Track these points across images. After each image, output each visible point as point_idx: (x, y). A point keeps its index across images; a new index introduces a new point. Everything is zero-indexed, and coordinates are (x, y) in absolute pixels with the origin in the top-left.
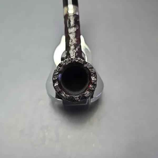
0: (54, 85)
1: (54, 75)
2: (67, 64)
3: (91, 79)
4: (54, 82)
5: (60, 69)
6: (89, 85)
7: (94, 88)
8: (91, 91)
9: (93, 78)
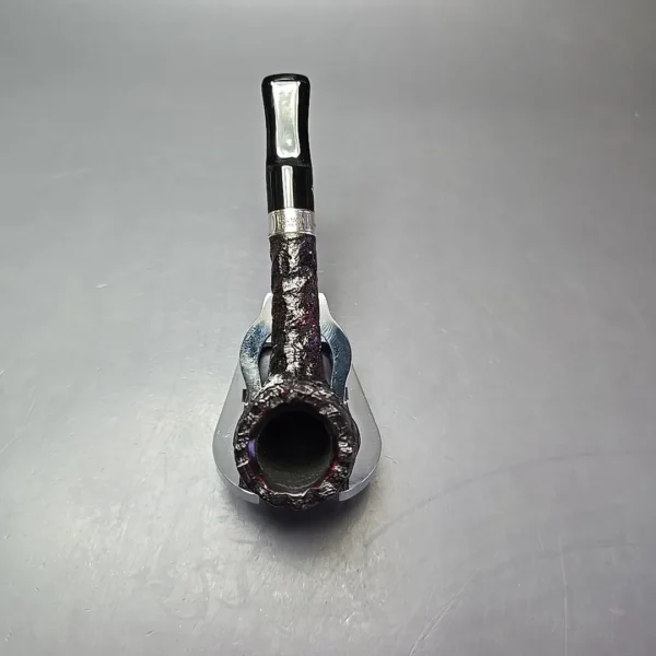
0: (238, 464)
1: (240, 437)
2: (273, 406)
3: (337, 449)
4: (238, 454)
5: (254, 419)
6: (332, 466)
7: (346, 474)
8: (337, 481)
9: (344, 447)
